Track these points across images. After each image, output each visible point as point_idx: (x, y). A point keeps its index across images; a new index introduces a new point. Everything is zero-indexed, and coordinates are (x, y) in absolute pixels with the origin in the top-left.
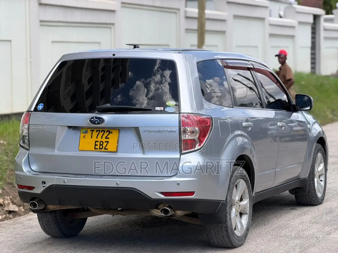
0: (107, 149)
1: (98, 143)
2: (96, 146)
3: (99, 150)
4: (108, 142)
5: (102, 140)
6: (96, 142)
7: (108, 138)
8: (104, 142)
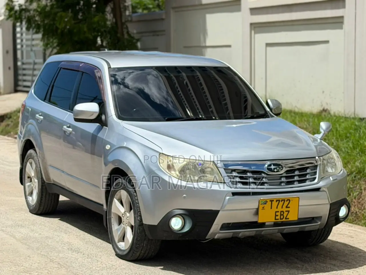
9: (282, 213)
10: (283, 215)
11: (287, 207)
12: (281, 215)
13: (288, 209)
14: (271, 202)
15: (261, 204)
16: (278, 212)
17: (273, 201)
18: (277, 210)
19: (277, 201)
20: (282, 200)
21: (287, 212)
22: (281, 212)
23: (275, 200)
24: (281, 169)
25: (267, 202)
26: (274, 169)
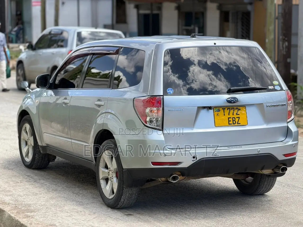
0: (240, 124)
1: (231, 119)
2: (230, 122)
3: (233, 125)
4: (239, 118)
5: (233, 116)
6: (229, 118)
7: (239, 114)
8: (236, 118)
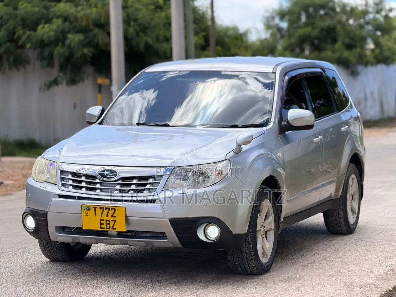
9: (108, 222)
10: (109, 224)
11: (112, 216)
12: (107, 224)
13: (114, 219)
14: (94, 209)
15: (84, 210)
16: (103, 220)
17: (97, 208)
18: (102, 218)
19: (100, 208)
20: (106, 209)
21: (114, 222)
22: (107, 220)
23: (99, 207)
24: (114, 176)
25: (90, 208)
26: (107, 175)
